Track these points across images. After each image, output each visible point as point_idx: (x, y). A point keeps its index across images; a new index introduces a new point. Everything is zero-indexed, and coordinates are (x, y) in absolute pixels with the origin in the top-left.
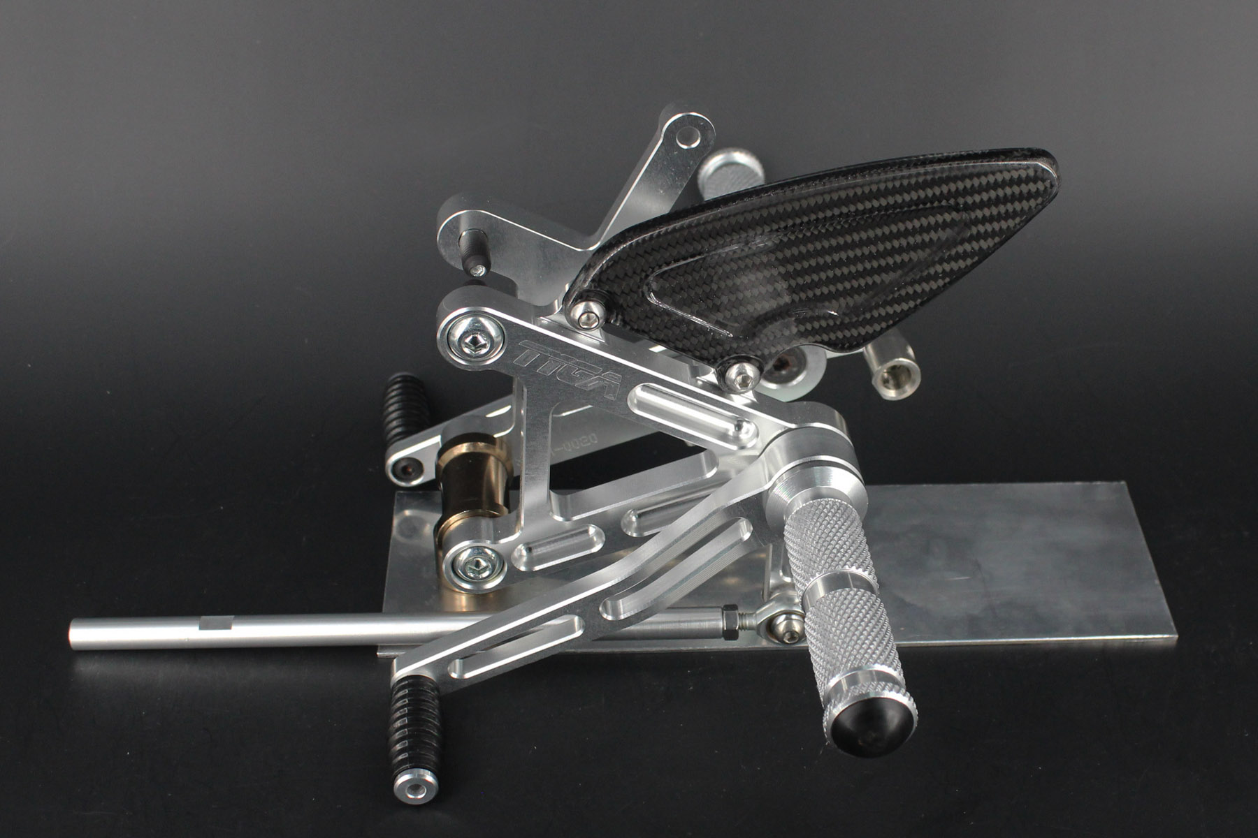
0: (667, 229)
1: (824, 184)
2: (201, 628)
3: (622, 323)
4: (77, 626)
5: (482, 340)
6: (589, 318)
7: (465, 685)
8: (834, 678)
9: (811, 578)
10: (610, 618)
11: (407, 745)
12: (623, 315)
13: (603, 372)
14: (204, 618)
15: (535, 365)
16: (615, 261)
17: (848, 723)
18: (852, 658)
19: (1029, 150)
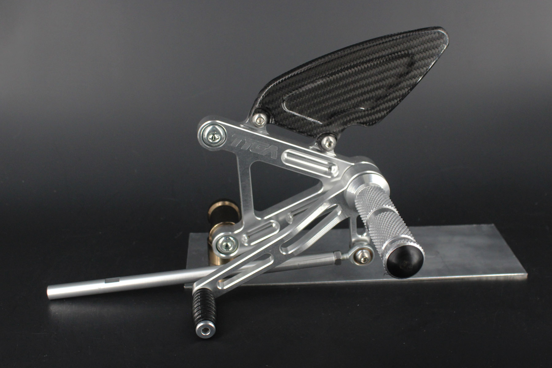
0: (288, 77)
1: (351, 50)
2: (106, 282)
3: (275, 122)
4: (51, 288)
5: (216, 136)
6: (260, 121)
7: (224, 293)
8: (385, 244)
9: (369, 213)
10: (284, 253)
11: (200, 312)
12: (274, 118)
13: (269, 146)
14: (107, 279)
15: (240, 145)
16: (269, 94)
17: (394, 260)
18: (392, 234)
19: (434, 27)
